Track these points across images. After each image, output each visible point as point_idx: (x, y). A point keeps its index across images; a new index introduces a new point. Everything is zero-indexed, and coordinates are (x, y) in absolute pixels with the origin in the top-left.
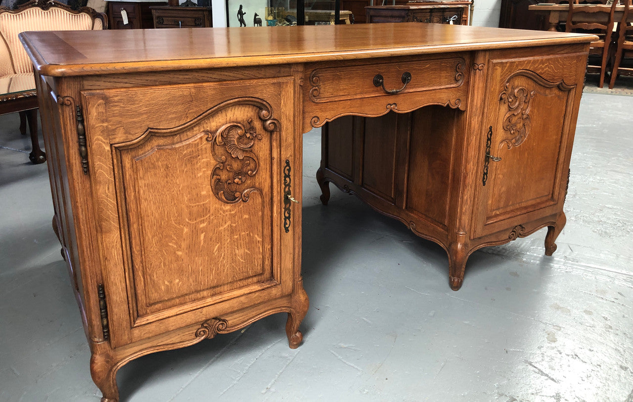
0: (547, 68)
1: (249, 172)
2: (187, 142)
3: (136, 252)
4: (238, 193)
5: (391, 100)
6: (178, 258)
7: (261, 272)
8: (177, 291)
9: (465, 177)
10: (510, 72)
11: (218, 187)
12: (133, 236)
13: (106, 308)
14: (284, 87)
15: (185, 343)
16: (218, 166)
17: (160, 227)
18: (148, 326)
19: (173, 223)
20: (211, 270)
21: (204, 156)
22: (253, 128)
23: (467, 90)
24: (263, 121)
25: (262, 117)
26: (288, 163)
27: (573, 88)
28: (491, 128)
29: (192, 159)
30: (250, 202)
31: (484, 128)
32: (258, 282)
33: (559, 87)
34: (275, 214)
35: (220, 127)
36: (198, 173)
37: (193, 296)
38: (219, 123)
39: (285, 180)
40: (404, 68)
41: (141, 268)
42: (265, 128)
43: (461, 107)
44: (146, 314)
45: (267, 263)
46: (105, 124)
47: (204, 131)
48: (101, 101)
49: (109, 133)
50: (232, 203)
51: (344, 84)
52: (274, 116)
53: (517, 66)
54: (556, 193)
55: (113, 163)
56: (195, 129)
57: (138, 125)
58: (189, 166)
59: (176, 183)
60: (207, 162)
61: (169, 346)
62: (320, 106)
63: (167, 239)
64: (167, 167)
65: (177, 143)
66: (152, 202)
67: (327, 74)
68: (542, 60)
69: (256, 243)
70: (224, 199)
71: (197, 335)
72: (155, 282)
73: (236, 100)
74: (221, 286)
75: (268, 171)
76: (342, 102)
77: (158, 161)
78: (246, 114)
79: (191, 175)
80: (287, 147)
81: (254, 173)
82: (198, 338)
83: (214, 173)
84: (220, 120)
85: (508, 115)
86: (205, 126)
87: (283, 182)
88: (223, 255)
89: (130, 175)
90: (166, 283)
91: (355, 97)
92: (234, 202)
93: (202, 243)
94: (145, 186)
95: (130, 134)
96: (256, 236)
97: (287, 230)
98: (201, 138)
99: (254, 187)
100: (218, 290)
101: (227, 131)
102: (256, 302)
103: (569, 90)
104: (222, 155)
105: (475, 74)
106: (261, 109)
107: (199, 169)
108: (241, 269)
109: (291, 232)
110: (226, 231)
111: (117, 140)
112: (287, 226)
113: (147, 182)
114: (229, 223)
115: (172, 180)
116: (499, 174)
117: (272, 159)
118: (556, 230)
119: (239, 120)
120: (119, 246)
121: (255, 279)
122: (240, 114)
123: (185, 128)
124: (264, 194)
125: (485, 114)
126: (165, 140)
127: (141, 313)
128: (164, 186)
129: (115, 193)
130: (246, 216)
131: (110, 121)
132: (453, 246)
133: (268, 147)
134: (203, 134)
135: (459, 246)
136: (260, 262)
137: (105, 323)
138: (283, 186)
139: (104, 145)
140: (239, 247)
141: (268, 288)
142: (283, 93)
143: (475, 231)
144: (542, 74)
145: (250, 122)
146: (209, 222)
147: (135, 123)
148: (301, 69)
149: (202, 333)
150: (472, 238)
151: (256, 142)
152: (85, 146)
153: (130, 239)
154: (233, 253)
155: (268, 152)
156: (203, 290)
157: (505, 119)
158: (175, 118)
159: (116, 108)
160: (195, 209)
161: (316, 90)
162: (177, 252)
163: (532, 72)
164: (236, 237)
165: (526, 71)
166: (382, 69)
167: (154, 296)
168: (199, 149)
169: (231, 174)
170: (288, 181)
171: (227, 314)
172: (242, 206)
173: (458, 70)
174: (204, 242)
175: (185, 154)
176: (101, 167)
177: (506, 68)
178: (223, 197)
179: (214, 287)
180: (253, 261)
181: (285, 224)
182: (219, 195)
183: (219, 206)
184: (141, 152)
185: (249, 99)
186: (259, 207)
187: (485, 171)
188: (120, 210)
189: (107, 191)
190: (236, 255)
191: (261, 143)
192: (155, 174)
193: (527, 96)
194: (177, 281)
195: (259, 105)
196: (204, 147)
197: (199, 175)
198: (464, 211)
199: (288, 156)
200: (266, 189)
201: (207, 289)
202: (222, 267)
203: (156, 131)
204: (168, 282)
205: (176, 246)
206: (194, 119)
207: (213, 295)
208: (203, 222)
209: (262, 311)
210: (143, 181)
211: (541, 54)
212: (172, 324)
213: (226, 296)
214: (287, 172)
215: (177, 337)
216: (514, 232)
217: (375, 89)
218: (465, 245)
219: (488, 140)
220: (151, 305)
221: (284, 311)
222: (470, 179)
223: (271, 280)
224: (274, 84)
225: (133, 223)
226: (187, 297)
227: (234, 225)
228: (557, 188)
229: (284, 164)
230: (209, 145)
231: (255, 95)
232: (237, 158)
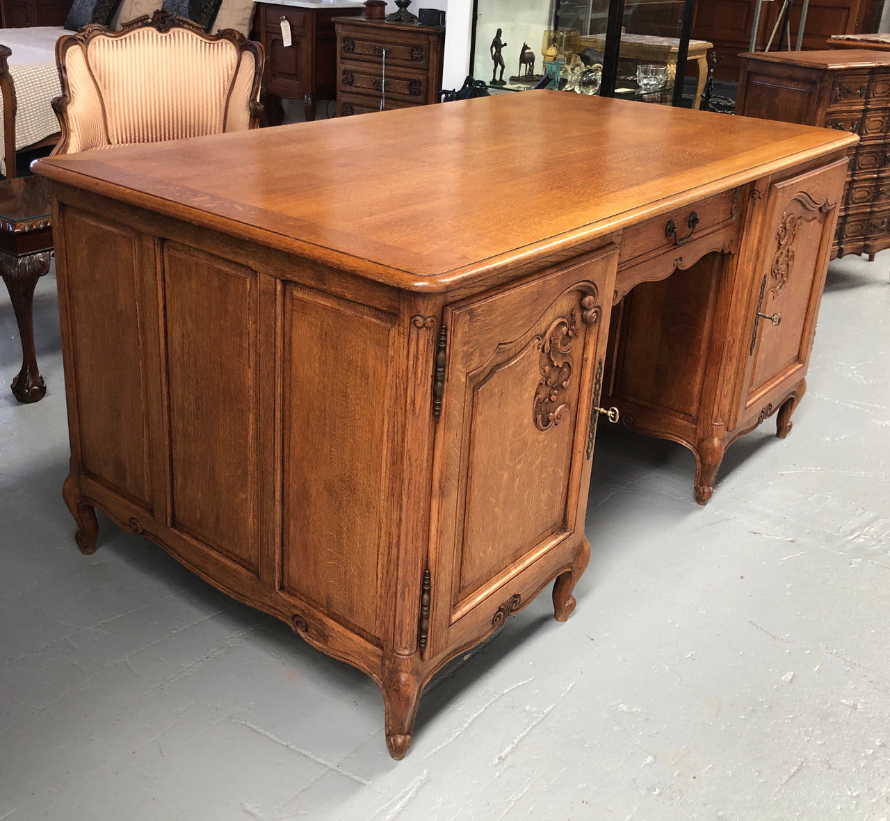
0: (817, 186)
1: (564, 383)
2: (522, 355)
4: (552, 414)
5: (679, 253)
6: (494, 518)
7: (558, 519)
8: (488, 564)
10: (788, 197)
11: (538, 410)
14: (611, 260)
15: (482, 638)
16: (541, 381)
19: (497, 469)
20: (519, 527)
21: (533, 370)
22: (574, 322)
23: (742, 226)
24: (583, 310)
25: (586, 305)
27: (833, 208)
28: (765, 276)
29: (522, 377)
30: (561, 424)
32: (552, 534)
33: (822, 210)
34: (579, 437)
35: (549, 326)
36: (524, 395)
38: (549, 321)
41: (461, 539)
42: (583, 320)
43: (733, 250)
45: (563, 505)
46: (466, 348)
47: (535, 336)
48: (468, 318)
49: (468, 358)
50: (546, 429)
52: (598, 303)
53: (796, 188)
54: (804, 352)
55: (465, 399)
56: (528, 335)
57: (492, 342)
58: (519, 387)
59: (506, 413)
60: (534, 377)
62: (620, 275)
63: (489, 493)
64: (502, 393)
68: (814, 176)
69: (559, 481)
70: (541, 425)
71: (493, 623)
72: (473, 556)
74: (522, 547)
75: (578, 378)
76: (638, 266)
77: (497, 386)
78: (570, 305)
79: (519, 399)
81: (568, 383)
82: (494, 626)
83: (537, 392)
84: (549, 318)
85: (777, 255)
86: (537, 328)
88: (530, 503)
89: (469, 412)
90: (481, 554)
92: (548, 428)
93: (516, 491)
94: (481, 423)
95: (483, 355)
97: (588, 456)
98: (533, 346)
99: (563, 402)
101: (554, 332)
104: (546, 366)
105: (754, 205)
106: (585, 295)
107: (526, 389)
108: (542, 519)
109: (591, 459)
110: (537, 470)
111: (473, 366)
112: (589, 451)
113: (483, 417)
114: (540, 458)
115: (503, 410)
117: (584, 360)
118: (795, 402)
119: (565, 313)
120: (454, 512)
121: (550, 531)
122: (565, 305)
124: (571, 411)
125: (761, 258)
128: (496, 420)
129: (461, 439)
130: (555, 445)
131: (470, 342)
132: (706, 443)
133: (582, 345)
134: (536, 341)
135: (716, 441)
136: (559, 505)
138: (593, 396)
139: (461, 376)
140: (545, 489)
141: (563, 540)
143: (736, 420)
144: (813, 195)
145: (572, 314)
146: (525, 460)
147: (489, 339)
149: (498, 618)
150: (729, 429)
151: (575, 341)
152: (442, 381)
154: (539, 498)
155: (581, 352)
157: (774, 260)
159: (478, 324)
160: (516, 446)
162: (494, 509)
163: (806, 193)
164: (544, 476)
165: (800, 194)
167: (469, 575)
168: (530, 362)
169: (548, 390)
172: (553, 431)
173: (734, 200)
174: (518, 489)
175: (519, 371)
176: (455, 407)
177: (787, 193)
178: (540, 423)
180: (554, 506)
181: (588, 448)
182: (538, 420)
183: (536, 436)
184: (482, 378)
185: (581, 284)
186: (567, 429)
187: (754, 336)
189: (455, 439)
190: (541, 500)
191: (578, 342)
192: (491, 405)
193: (795, 226)
194: (490, 549)
195: (585, 290)
196: (534, 359)
197: (525, 397)
200: (573, 404)
202: (528, 521)
203: (504, 346)
204: (483, 552)
205: (495, 501)
208: (520, 461)
210: (480, 417)
215: (476, 631)
216: (763, 412)
217: (666, 241)
218: (722, 440)
219: (761, 293)
220: (464, 589)
221: (567, 570)
222: (736, 350)
223: (565, 529)
224: (604, 258)
227: (544, 460)
228: (805, 346)
229: (597, 365)
230: (539, 354)
231: (588, 278)
232: (558, 366)
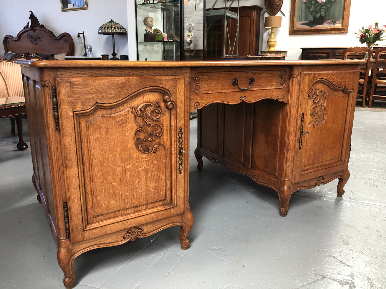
0: (336, 78)
1: (157, 134)
2: (120, 113)
3: (87, 182)
4: (150, 147)
5: (243, 94)
6: (113, 187)
7: (164, 199)
8: (112, 208)
9: (288, 145)
10: (313, 79)
11: (138, 142)
12: (86, 171)
13: (68, 217)
14: (179, 81)
15: (117, 243)
16: (138, 129)
17: (103, 166)
18: (94, 230)
19: (111, 164)
20: (134, 195)
21: (130, 122)
22: (159, 107)
23: (288, 90)
24: (166, 102)
25: (165, 100)
26: (181, 129)
27: (352, 92)
28: (303, 114)
29: (123, 123)
30: (158, 153)
31: (299, 114)
32: (163, 205)
33: (343, 91)
34: (173, 162)
35: (140, 105)
36: (126, 133)
37: (122, 212)
38: (139, 102)
39: (179, 140)
40: (250, 75)
41: (90, 193)
42: (167, 107)
43: (285, 101)
44: (93, 223)
45: (168, 193)
46: (70, 99)
47: (130, 107)
48: (68, 84)
49: (72, 104)
50: (147, 153)
51: (214, 83)
52: (173, 99)
53: (318, 76)
54: (343, 157)
55: (74, 124)
56: (124, 105)
57: (90, 100)
58: (121, 128)
59: (113, 139)
60: (131, 126)
61: (107, 245)
62: (200, 96)
63: (107, 175)
64: (108, 129)
65: (114, 113)
66: (98, 150)
67: (205, 76)
68: (333, 73)
69: (162, 180)
70: (142, 150)
71: (124, 238)
72: (99, 202)
73: (150, 88)
74: (140, 206)
75: (169, 134)
76: (213, 94)
77: (102, 124)
78: (155, 98)
79: (122, 134)
80: (180, 119)
81: (160, 135)
82: (125, 240)
83: (136, 134)
84: (140, 101)
85: (313, 107)
86: (131, 103)
87: (178, 141)
88: (141, 186)
89: (85, 132)
90: (106, 202)
91: (221, 91)
92: (148, 153)
93: (128, 178)
94: (94, 140)
95: (85, 106)
96: (162, 175)
97: (180, 172)
98: (128, 111)
99: (160, 144)
100: (138, 209)
101: (144, 108)
102: (162, 218)
103: (349, 93)
104: (141, 123)
105: (293, 80)
106: (164, 95)
107: (127, 131)
108: (152, 196)
109: (182, 174)
110: (143, 171)
111: (77, 109)
112: (180, 169)
113: (95, 137)
114: (145, 166)
115: (110, 137)
116: (308, 143)
117: (171, 126)
118: (344, 181)
119: (151, 101)
120: (77, 177)
121: (161, 203)
122: (152, 97)
123: (118, 104)
124: (166, 149)
125: (300, 105)
126: (106, 111)
127: (89, 222)
128: (105, 141)
129: (75, 142)
130: (155, 162)
131: (73, 97)
132: (281, 188)
133: (169, 119)
134: (129, 109)
135: (286, 188)
136: (164, 192)
137: (67, 227)
138: (178, 144)
139: (69, 112)
140: (151, 182)
141: (168, 209)
142: (178, 85)
143: (295, 179)
144: (333, 82)
145: (158, 103)
146: (133, 165)
147: (88, 99)
148: (188, 71)
149: (127, 237)
150: (293, 183)
151: (161, 116)
152: (57, 112)
153: (84, 173)
154: (147, 185)
155: (169, 122)
156: (129, 208)
157: (312, 109)
158: (112, 97)
159: (77, 89)
160: (124, 156)
161: (197, 86)
162: (112, 183)
163: (327, 80)
164: (149, 175)
165: (323, 80)
166: (237, 75)
167: (98, 211)
168: (127, 118)
169: (146, 135)
170: (181, 141)
171: (143, 225)
172: (152, 156)
173: (282, 78)
174: (130, 177)
175: (118, 120)
176: (67, 126)
177: (311, 77)
178: (141, 149)
179: (135, 207)
180: (160, 191)
181: (179, 168)
182: (139, 148)
183: (139, 155)
184: (91, 118)
185: (157, 88)
186: (163, 157)
187: (300, 141)
188: (78, 154)
189: (70, 142)
190: (149, 186)
191: (165, 117)
192: (100, 132)
193: (324, 95)
194: (113, 201)
195: (163, 92)
196: (130, 117)
197: (127, 134)
198: (288, 166)
199: (181, 125)
200: (168, 146)
201: (131, 208)
202: (140, 194)
203: (101, 105)
204: (107, 202)
205: (112, 179)
206: (124, 99)
207: (134, 212)
208: (129, 164)
209: (165, 224)
210: (92, 137)
211: (331, 70)
212: (109, 229)
213: (143, 213)
214: (180, 135)
215: (112, 239)
216: (319, 180)
217: (233, 87)
218: (289, 188)
219: (301, 121)
220: (96, 216)
221: (179, 225)
222: (291, 146)
223: (171, 204)
224: (172, 79)
225: (86, 163)
226: (119, 213)
227: (148, 167)
228: (344, 154)
229: (178, 130)
230: (133, 116)
231: (161, 86)
232: (150, 125)
